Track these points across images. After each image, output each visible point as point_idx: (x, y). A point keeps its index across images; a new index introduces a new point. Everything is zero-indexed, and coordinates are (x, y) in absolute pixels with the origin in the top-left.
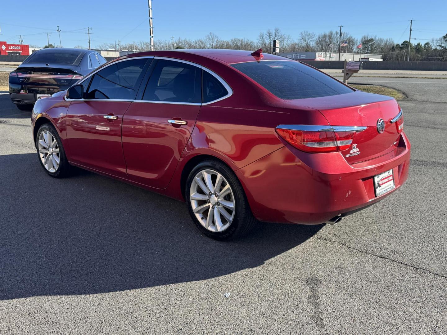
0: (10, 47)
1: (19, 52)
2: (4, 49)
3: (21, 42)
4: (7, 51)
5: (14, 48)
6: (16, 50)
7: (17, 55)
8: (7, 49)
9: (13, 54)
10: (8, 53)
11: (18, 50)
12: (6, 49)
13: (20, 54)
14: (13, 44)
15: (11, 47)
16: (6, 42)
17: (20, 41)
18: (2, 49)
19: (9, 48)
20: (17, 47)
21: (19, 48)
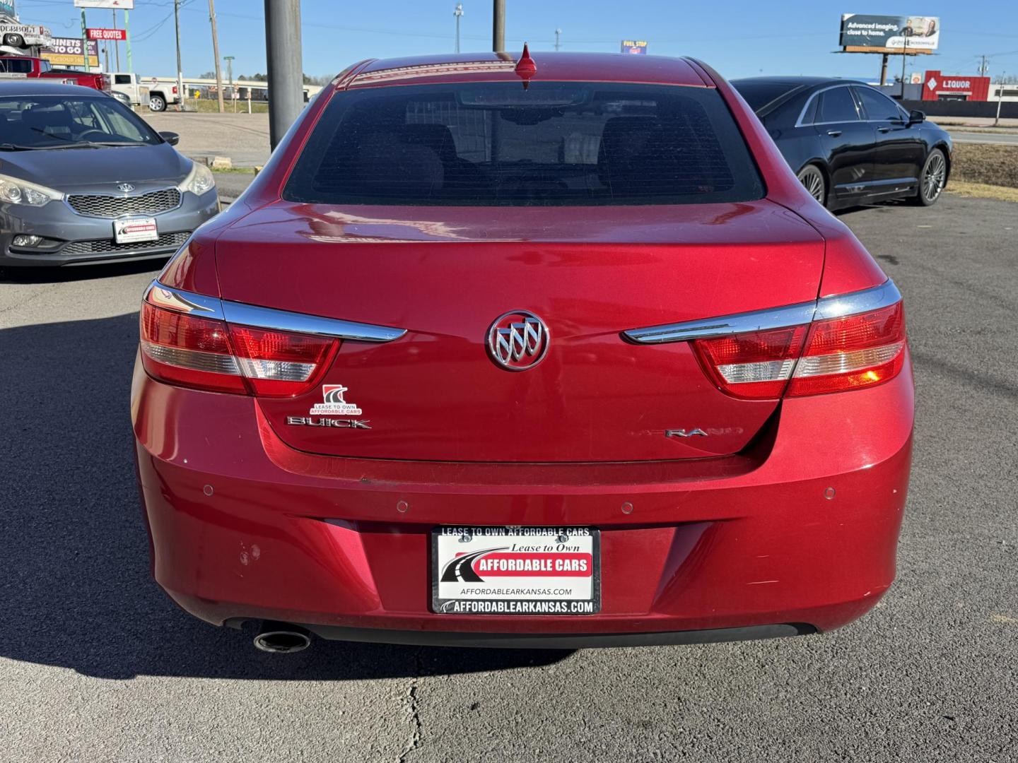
0: (947, 84)
1: (965, 93)
2: (931, 89)
3: (983, 70)
4: (938, 93)
5: (955, 84)
6: (960, 89)
7: (959, 100)
8: (939, 87)
9: (949, 99)
10: (940, 96)
11: (964, 89)
12: (936, 89)
13: (965, 99)
14: (954, 75)
15: (949, 82)
16: (939, 72)
17: (981, 70)
18: (928, 87)
19: (944, 86)
20: (963, 82)
21: (967, 84)
